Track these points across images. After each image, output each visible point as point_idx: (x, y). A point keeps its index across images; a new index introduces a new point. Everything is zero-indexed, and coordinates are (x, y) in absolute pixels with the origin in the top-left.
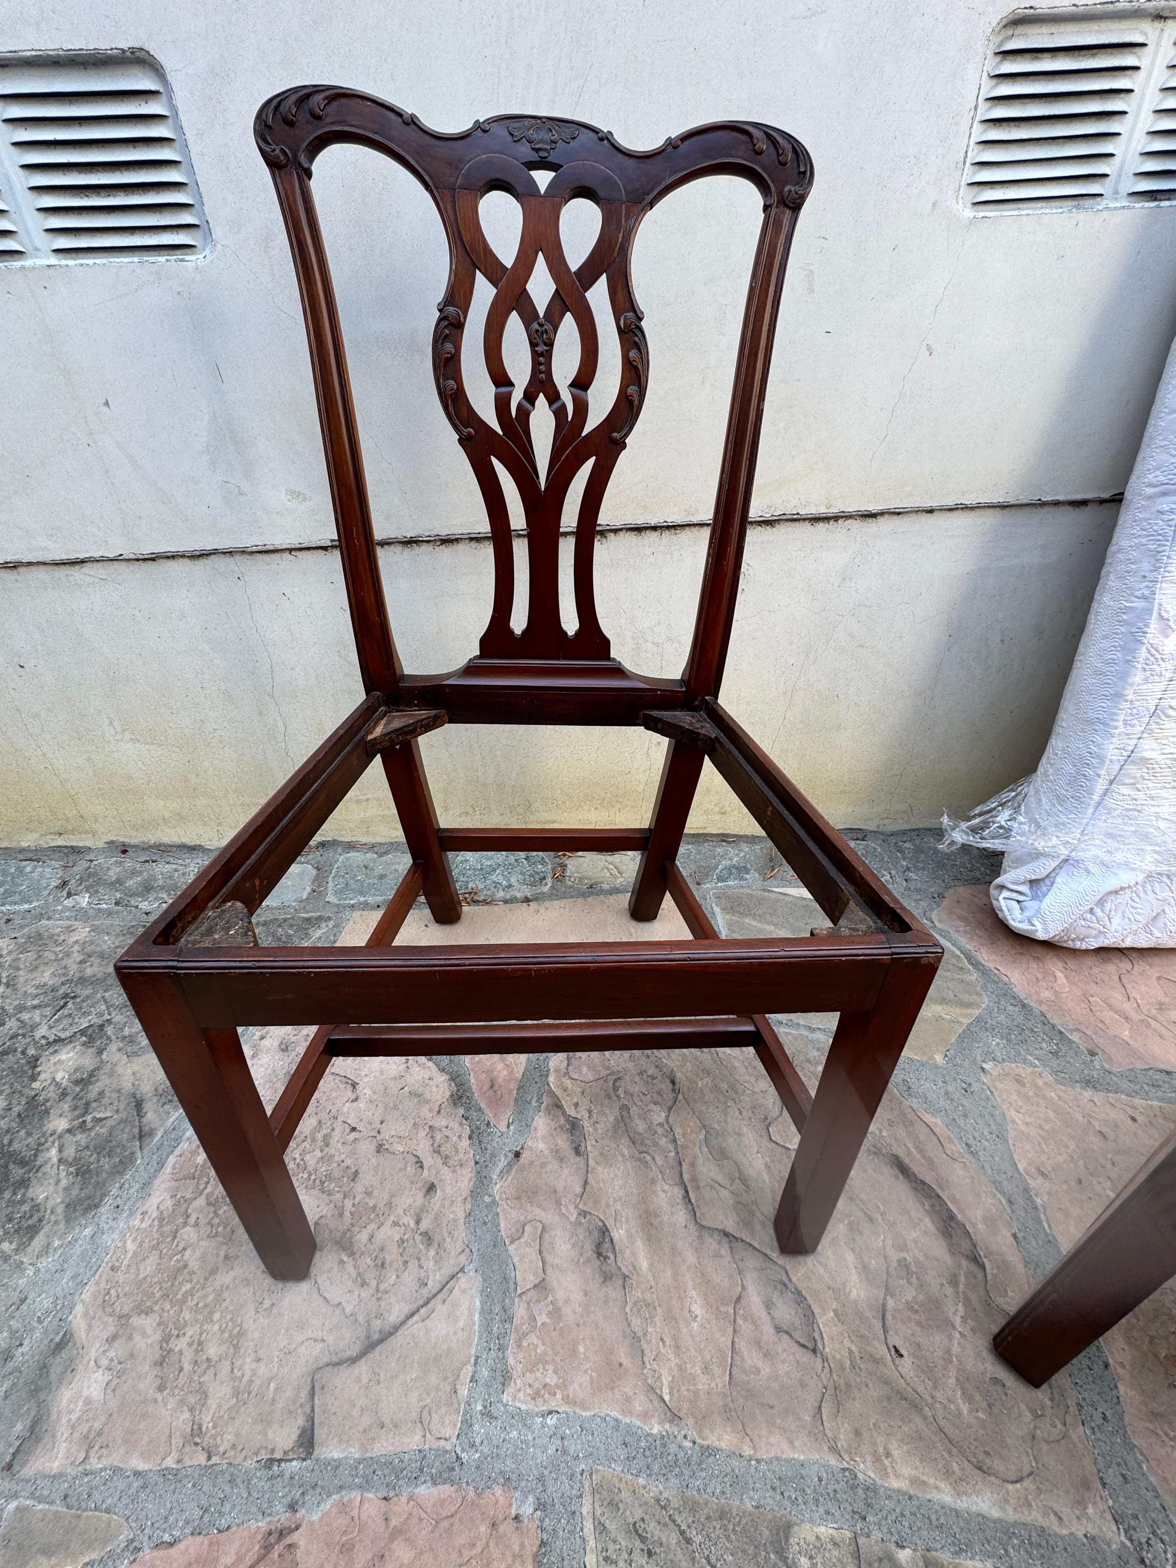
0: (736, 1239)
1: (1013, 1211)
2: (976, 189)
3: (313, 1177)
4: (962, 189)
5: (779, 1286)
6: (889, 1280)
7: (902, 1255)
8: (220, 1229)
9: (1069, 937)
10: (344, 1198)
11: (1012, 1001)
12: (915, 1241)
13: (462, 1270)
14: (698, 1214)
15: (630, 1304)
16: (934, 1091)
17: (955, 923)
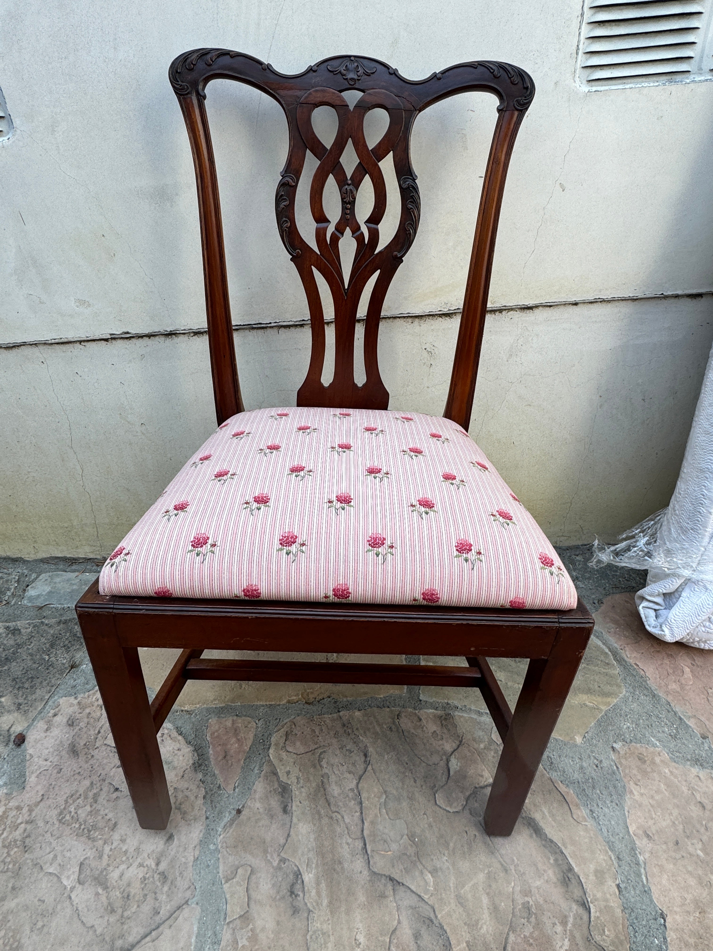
0: (399, 883)
1: (620, 866)
2: (589, 71)
3: (83, 827)
4: (577, 72)
5: (427, 921)
6: (513, 919)
7: (527, 899)
8: (11, 866)
9: (694, 640)
10: (105, 844)
11: (645, 692)
12: (538, 888)
13: (187, 903)
14: (371, 863)
15: (310, 933)
16: (571, 766)
17: (608, 625)
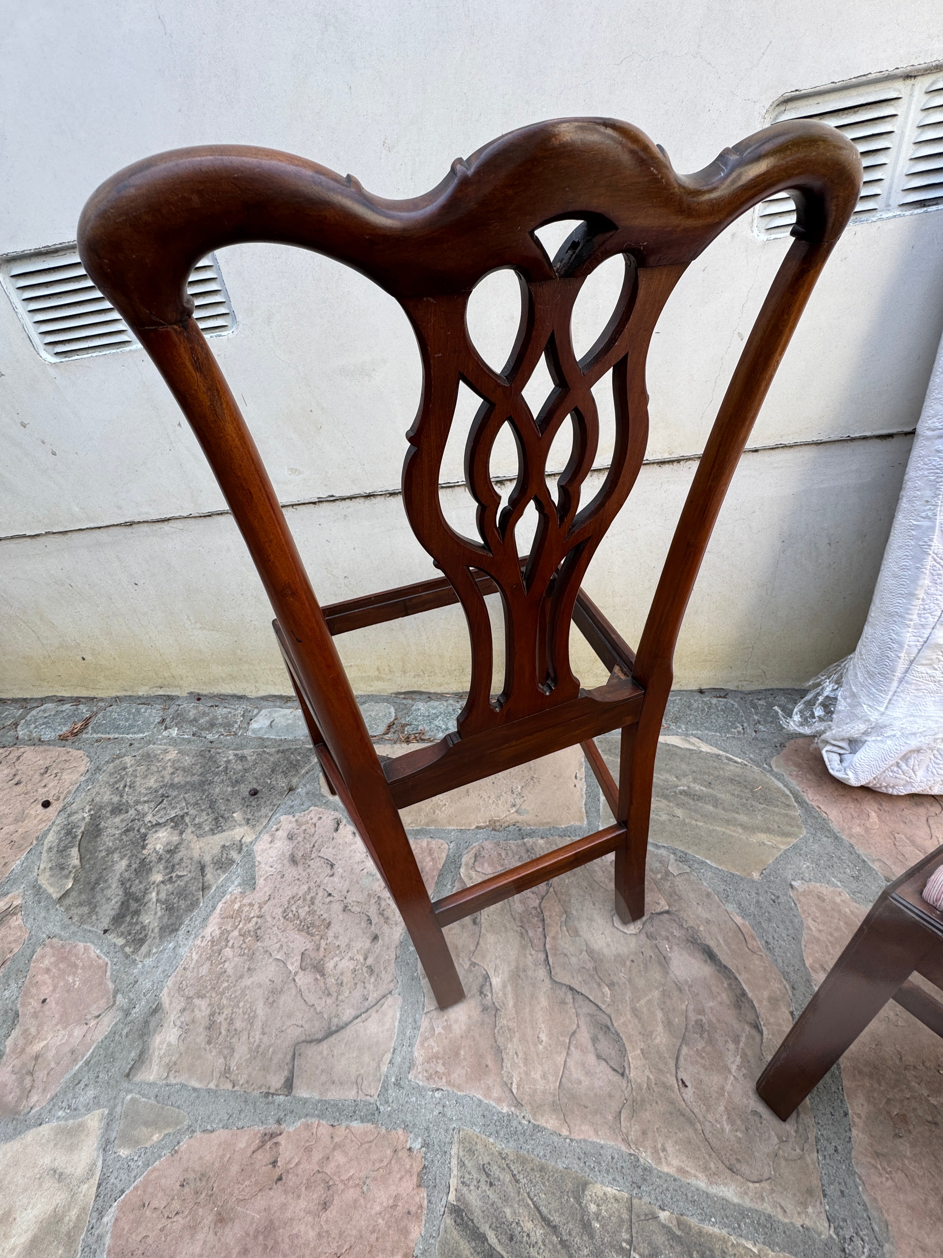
0: (578, 992)
1: (794, 995)
2: (768, 219)
3: (303, 924)
4: (755, 221)
5: (604, 1028)
6: (687, 1033)
7: (699, 1017)
8: (246, 951)
9: (881, 784)
10: (321, 939)
11: (827, 834)
12: (711, 1008)
13: (390, 993)
14: (553, 973)
15: (498, 1028)
16: (747, 900)
17: (789, 768)
